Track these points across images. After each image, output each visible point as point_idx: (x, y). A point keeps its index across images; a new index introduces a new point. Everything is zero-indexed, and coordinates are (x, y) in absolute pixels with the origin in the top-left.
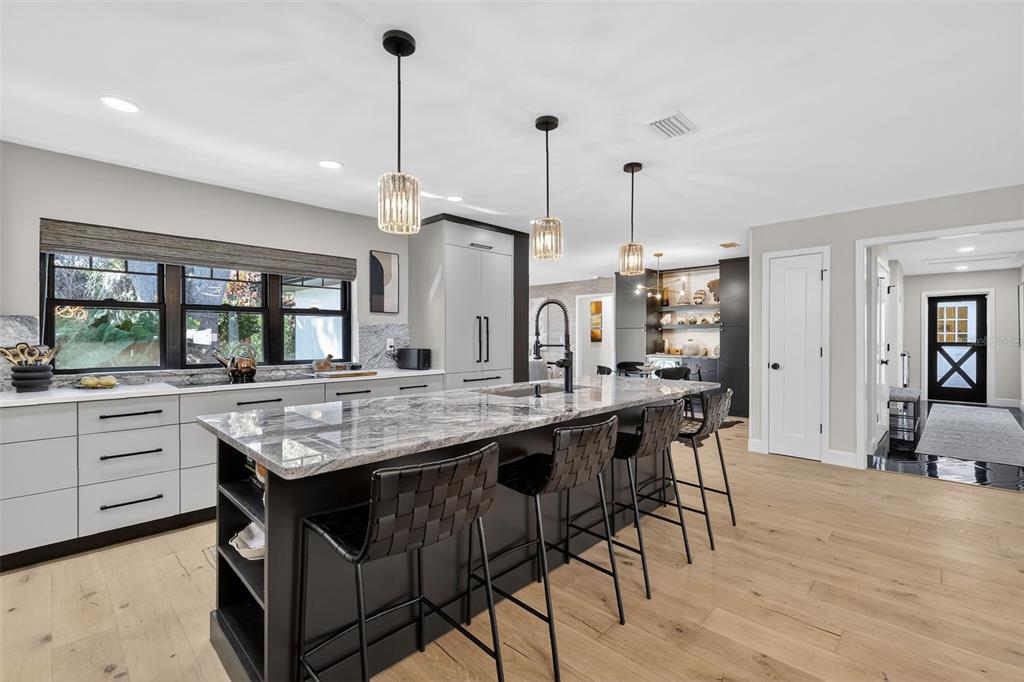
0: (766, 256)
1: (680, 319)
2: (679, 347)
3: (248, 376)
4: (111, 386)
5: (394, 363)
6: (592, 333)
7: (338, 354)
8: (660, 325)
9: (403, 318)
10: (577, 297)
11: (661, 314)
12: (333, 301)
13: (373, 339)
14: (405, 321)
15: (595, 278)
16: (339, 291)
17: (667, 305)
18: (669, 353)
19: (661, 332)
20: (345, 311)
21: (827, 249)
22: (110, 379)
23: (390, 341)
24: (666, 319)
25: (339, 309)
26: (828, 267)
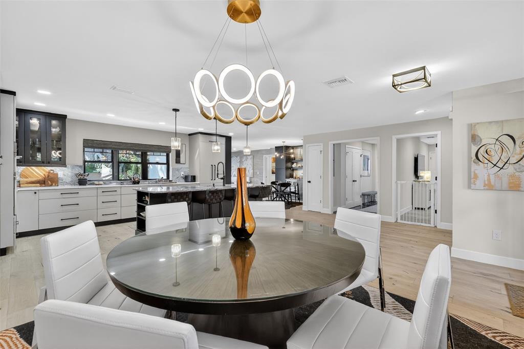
0: (307, 145)
1: (299, 165)
2: (299, 176)
3: (138, 183)
4: (101, 185)
5: (184, 180)
6: (272, 170)
7: (165, 177)
8: (292, 167)
9: (187, 165)
10: (264, 156)
11: (293, 163)
12: (164, 160)
13: (177, 172)
14: (188, 166)
15: (269, 148)
16: (165, 157)
17: (295, 159)
18: (295, 178)
19: (293, 170)
20: (168, 163)
21: (322, 144)
22: (101, 183)
23: (182, 173)
24: (294, 165)
25: (165, 162)
26: (322, 150)
